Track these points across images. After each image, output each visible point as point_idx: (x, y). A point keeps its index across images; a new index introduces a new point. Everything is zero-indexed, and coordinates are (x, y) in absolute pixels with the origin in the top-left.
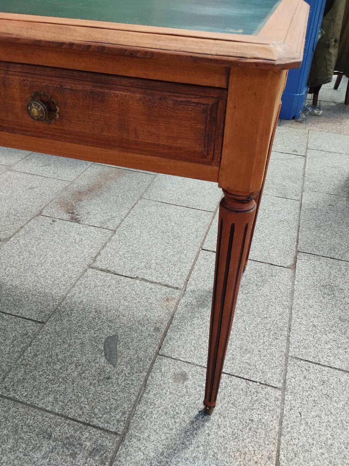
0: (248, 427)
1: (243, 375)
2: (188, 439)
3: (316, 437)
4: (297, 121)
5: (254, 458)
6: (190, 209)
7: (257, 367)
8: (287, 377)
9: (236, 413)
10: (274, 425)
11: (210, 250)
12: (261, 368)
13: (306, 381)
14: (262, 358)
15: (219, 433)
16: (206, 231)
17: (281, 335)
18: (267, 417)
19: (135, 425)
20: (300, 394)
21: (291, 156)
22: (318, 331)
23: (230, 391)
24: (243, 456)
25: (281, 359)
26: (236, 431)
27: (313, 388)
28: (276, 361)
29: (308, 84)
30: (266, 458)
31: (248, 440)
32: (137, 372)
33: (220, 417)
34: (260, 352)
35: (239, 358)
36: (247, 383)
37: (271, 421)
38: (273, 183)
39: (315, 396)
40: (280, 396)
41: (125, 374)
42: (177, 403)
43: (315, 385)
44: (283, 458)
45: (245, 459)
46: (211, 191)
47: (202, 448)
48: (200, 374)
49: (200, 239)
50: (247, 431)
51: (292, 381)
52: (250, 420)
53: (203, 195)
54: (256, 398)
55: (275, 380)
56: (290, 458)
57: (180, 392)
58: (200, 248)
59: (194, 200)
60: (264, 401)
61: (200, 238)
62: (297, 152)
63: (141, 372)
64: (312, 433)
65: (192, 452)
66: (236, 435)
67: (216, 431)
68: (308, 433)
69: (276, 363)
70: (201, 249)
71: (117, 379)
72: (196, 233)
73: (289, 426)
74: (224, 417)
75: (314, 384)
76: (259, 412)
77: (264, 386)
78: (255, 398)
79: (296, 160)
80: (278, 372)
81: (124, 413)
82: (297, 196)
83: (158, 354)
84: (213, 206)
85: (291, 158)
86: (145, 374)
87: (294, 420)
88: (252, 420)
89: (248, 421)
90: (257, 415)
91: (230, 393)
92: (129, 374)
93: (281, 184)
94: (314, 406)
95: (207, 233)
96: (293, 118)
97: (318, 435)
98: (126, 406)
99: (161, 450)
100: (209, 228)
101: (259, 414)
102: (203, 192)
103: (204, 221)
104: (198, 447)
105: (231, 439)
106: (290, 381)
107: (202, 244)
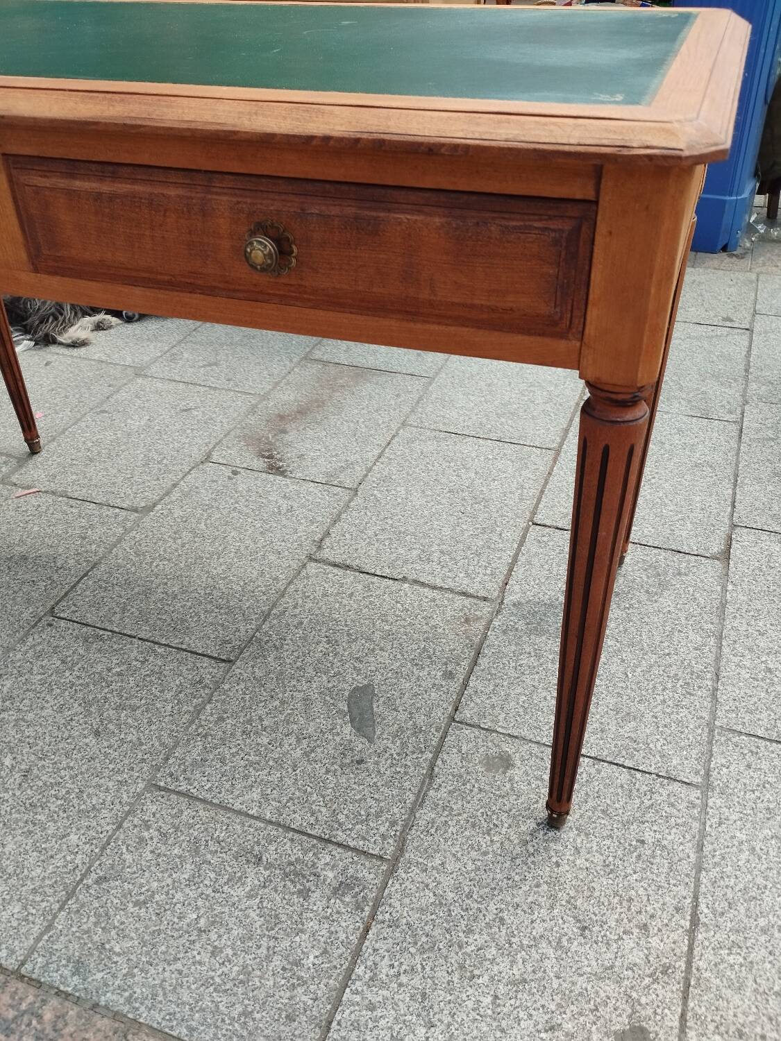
0: (635, 854)
1: (622, 759)
2: (517, 871)
3: (771, 875)
4: (731, 256)
5: (648, 909)
6: (506, 445)
7: (651, 746)
8: (712, 766)
9: (609, 828)
10: (687, 851)
11: (548, 524)
12: (659, 748)
13: (752, 774)
14: (661, 729)
15: (578, 862)
16: (540, 488)
17: (700, 687)
18: (672, 837)
19: (415, 844)
20: (739, 797)
21: (719, 331)
22: (776, 679)
23: (597, 788)
24: (625, 903)
25: (700, 731)
26: (611, 859)
27: (767, 785)
28: (690, 736)
29: (756, 174)
30: (671, 909)
31: (635, 876)
32: (413, 753)
33: (578, 835)
34: (656, 718)
35: (614, 729)
36: (631, 775)
37: (681, 844)
38: (681, 389)
39: (769, 801)
40: (698, 798)
41: (392, 755)
42: (494, 808)
43: (770, 779)
44: (706, 911)
45: (629, 909)
46: (548, 407)
47: (545, 887)
48: (537, 757)
49: (530, 503)
50: (634, 859)
51: (722, 773)
52: (637, 841)
53: (533, 416)
54: (650, 802)
55: (688, 771)
56: (720, 910)
57: (499, 789)
58: (529, 521)
59: (514, 426)
60: (666, 808)
61: (528, 502)
62: (731, 320)
63: (422, 752)
64: (764, 866)
65: (527, 894)
66: (612, 867)
67: (571, 858)
68: (755, 868)
69: (689, 739)
70: (531, 523)
71: (377, 763)
72: (519, 491)
73: (717, 853)
74: (587, 835)
75: (766, 778)
76: (655, 828)
77: (666, 781)
78: (647, 803)
79: (729, 338)
80: (693, 756)
81: (393, 824)
82: (731, 413)
83: (454, 720)
84: (553, 438)
85: (719, 334)
86: (431, 755)
87: (726, 843)
88: (643, 842)
89: (634, 843)
90: (652, 833)
91: (597, 793)
92: (398, 754)
93: (698, 389)
94: (768, 819)
95: (542, 492)
96: (724, 249)
97: (775, 872)
98: (396, 810)
99: (467, 889)
100: (546, 482)
101: (655, 831)
102: (532, 409)
103: (536, 467)
104: (538, 886)
105: (602, 873)
106: (719, 773)
107: (534, 513)
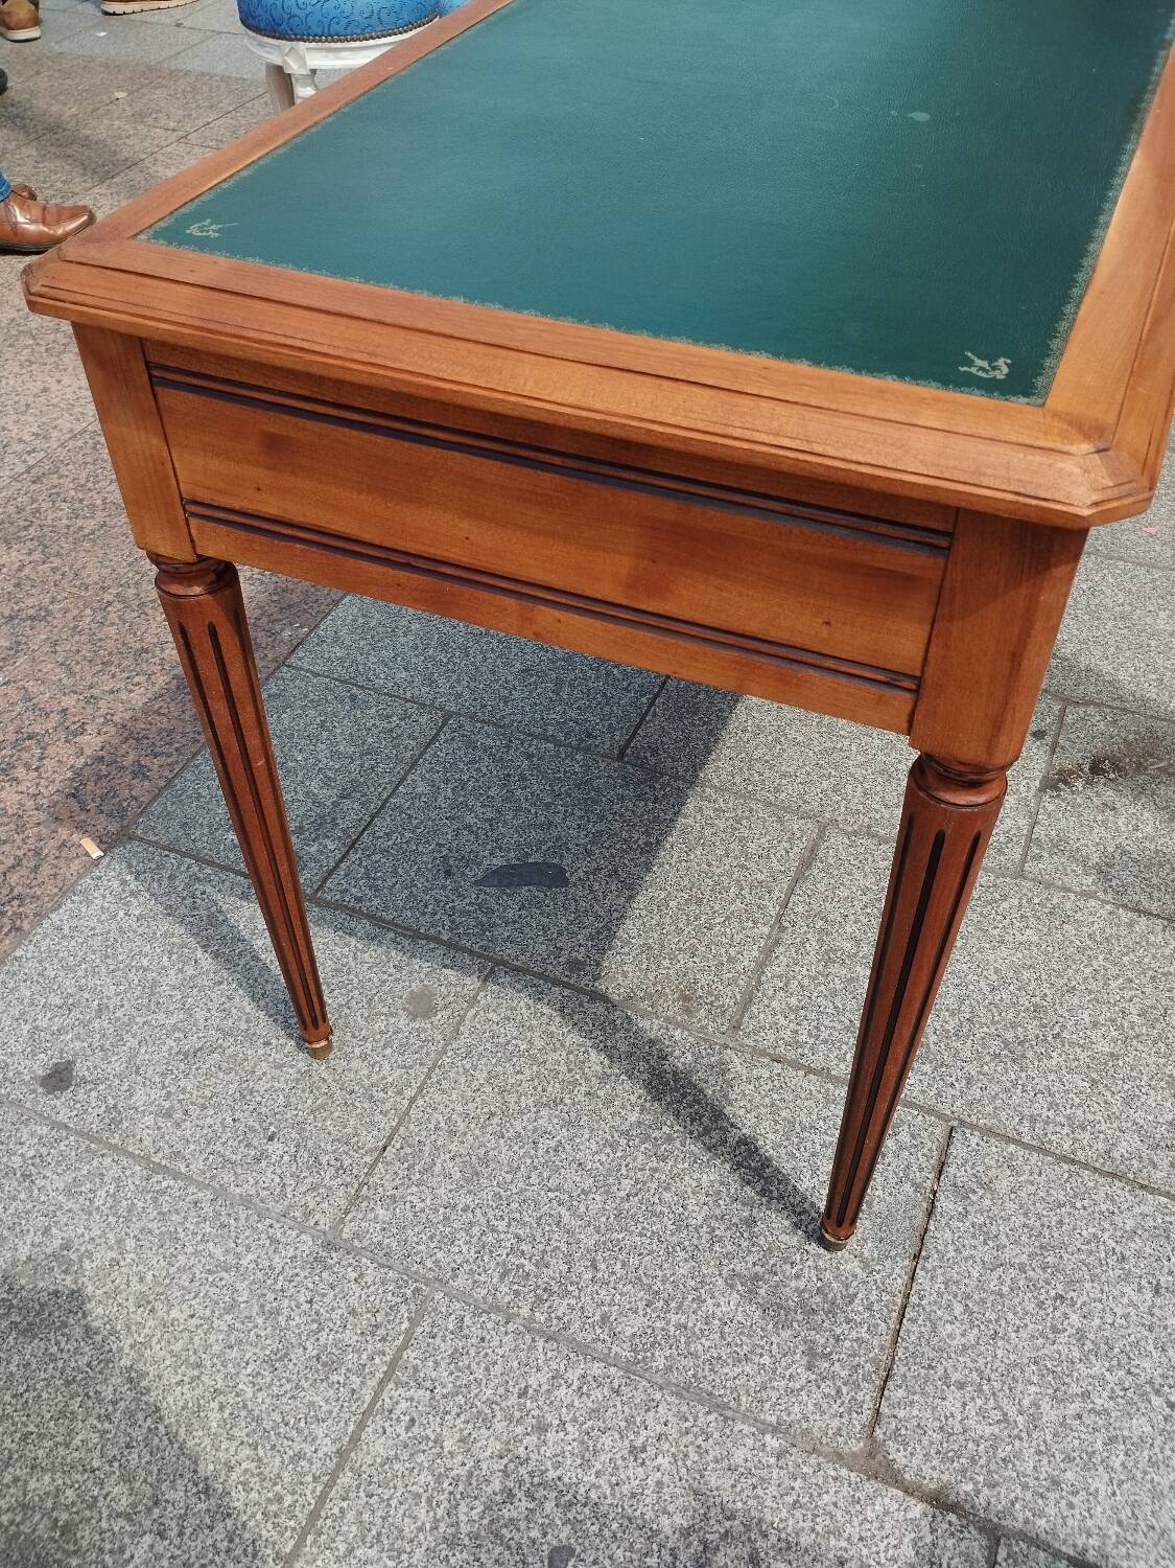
0: (257, 1126)
1: (398, 1146)
2: (270, 1004)
3: (184, 1277)
5: (188, 1123)
7: (415, 1189)
8: (364, 1260)
9: (300, 1107)
10: (246, 1186)
12: (408, 1198)
13: (340, 1312)
14: (442, 1210)
15: (264, 1064)
16: (1080, 1158)
17: (517, 1293)
18: (270, 1178)
19: (328, 918)
20: (306, 1277)
23: (358, 1105)
24: (201, 1101)
25: (429, 1264)
26: (259, 1099)
27: (315, 1326)
28: (422, 1248)
30: (179, 1147)
31: (229, 1120)
32: (453, 922)
33: (299, 1072)
34: (463, 1210)
35: (453, 1147)
36: (371, 1150)
37: (257, 1182)
39: (289, 1318)
40: (316, 1223)
41: (453, 901)
42: (357, 992)
43: (324, 1334)
44: (165, 1184)
45: (192, 1103)
47: (244, 1026)
48: (422, 1047)
49: (1020, 1131)
50: (251, 1123)
51: (350, 1269)
52: (274, 1133)
54: (324, 1162)
55: (363, 1225)
56: (161, 1199)
57: (381, 1000)
60: (310, 1180)
61: (1023, 1129)
63: (451, 930)
64: (198, 1273)
65: (241, 1009)
66: (248, 1097)
67: (271, 1059)
68: (200, 1261)
69: (417, 1243)
70: (956, 1123)
71: (444, 887)
72: (1061, 1120)
73: (232, 1221)
74: (297, 1081)
75: (327, 1330)
76: (286, 1158)
77: (353, 1192)
78: (324, 1159)
80: (386, 1241)
81: (359, 900)
83: (497, 965)
86: (445, 938)
87: (242, 1236)
88: (271, 1139)
89: (272, 1129)
90: (280, 1152)
91: (353, 1104)
92: (453, 908)
94: (262, 1306)
95: (1065, 1159)
97: (187, 1284)
98: (375, 903)
99: (263, 957)
101: (282, 1157)
104: (248, 1021)
105: (244, 1086)
106: (350, 1265)
107: (987, 1132)
